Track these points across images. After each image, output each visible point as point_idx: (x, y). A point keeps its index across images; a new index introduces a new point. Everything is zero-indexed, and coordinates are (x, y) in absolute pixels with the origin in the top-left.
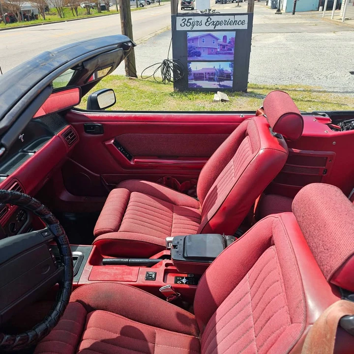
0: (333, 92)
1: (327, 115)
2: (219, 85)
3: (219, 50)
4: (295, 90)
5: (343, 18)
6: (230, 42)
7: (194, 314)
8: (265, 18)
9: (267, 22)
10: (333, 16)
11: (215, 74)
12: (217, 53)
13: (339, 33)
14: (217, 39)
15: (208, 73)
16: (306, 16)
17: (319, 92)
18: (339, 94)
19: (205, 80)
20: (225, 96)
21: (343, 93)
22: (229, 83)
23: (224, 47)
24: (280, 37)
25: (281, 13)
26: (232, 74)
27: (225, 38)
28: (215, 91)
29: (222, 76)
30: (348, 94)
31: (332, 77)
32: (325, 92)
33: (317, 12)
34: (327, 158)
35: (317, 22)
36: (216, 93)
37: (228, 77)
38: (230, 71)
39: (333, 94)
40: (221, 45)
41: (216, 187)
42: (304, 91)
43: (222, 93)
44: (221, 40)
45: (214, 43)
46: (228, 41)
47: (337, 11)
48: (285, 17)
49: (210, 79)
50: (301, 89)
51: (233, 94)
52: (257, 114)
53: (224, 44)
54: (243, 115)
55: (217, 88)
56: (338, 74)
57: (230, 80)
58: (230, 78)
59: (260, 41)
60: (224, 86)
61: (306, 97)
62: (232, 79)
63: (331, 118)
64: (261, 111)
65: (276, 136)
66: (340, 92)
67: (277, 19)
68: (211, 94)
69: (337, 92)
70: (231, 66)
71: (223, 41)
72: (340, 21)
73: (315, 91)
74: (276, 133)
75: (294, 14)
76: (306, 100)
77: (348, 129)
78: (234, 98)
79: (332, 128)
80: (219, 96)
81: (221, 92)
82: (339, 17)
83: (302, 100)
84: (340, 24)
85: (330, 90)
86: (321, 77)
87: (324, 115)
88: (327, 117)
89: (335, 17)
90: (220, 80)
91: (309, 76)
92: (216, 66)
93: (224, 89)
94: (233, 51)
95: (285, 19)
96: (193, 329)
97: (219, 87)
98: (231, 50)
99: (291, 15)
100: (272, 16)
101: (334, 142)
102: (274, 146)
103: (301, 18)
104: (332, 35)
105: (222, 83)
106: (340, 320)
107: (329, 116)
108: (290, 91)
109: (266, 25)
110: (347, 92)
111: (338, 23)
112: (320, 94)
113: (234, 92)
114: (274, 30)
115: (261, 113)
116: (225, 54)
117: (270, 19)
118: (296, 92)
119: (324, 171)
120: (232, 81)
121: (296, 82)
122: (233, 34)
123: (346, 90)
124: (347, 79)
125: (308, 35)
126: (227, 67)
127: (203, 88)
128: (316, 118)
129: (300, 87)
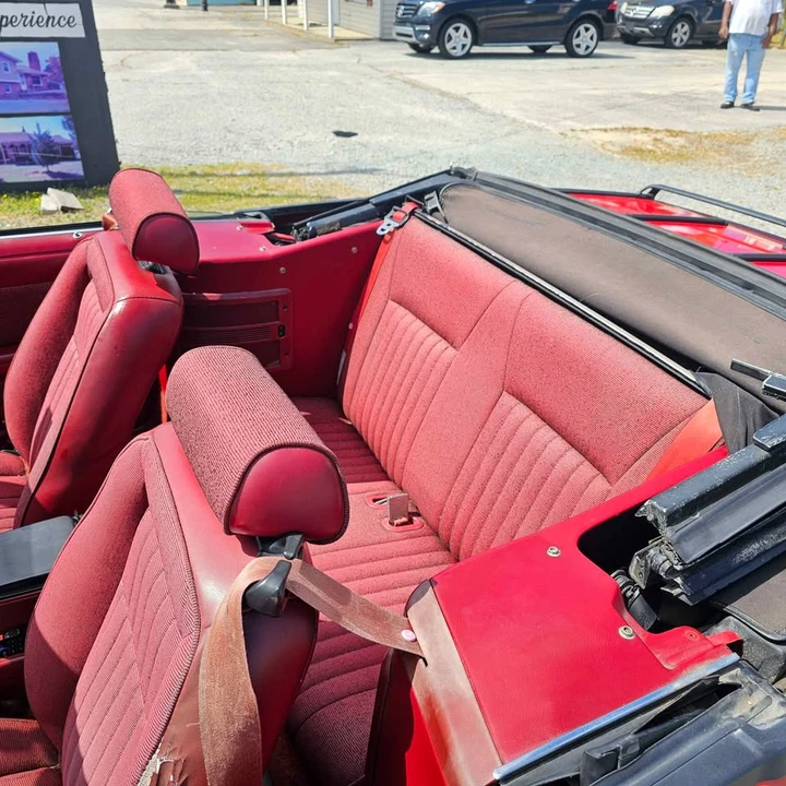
0: (308, 174)
1: (264, 216)
2: (49, 173)
3: (24, 87)
4: (233, 175)
5: (305, 22)
6: (48, 69)
7: (34, 719)
8: (143, 15)
9: (150, 25)
10: (287, 17)
11: (29, 146)
12: (22, 95)
13: (303, 53)
14: (14, 61)
15: (12, 146)
16: (233, 15)
17: (282, 175)
18: (319, 178)
19: (8, 163)
20: (71, 200)
21: (326, 174)
22: (74, 168)
23: (36, 79)
24: (184, 60)
25: (177, 7)
26: (75, 143)
27: (33, 57)
28: (40, 188)
29: (51, 152)
30: (335, 177)
31: (302, 144)
32: (291, 174)
33: (254, 8)
34: (277, 302)
35: (256, 29)
36: (46, 192)
37: (66, 153)
38: (69, 138)
39: (307, 178)
40: (27, 75)
41: (48, 410)
42: (250, 175)
43: (62, 193)
44: (25, 63)
45: (6, 69)
46: (43, 66)
47: (291, 7)
48: (185, 15)
49: (21, 161)
50: (245, 171)
51: (90, 193)
52: (106, 225)
53: (33, 72)
54: (80, 232)
55: (46, 181)
56: (311, 137)
57: (74, 159)
58: (73, 154)
59: (138, 68)
60: (60, 174)
61: (255, 188)
62: (79, 156)
63: (272, 221)
64: (111, 218)
65: (152, 270)
66: (320, 174)
67: (169, 19)
68: (32, 197)
69: (314, 174)
70: (66, 125)
71: (31, 67)
72: (300, 27)
73: (273, 175)
74: (150, 263)
75: (206, 9)
76: (257, 193)
77: (304, 239)
78: (93, 201)
79: (274, 241)
80: (52, 200)
81: (57, 191)
82: (296, 21)
83: (249, 196)
84: (302, 34)
85: (302, 170)
86: (280, 145)
87: (258, 217)
88: (265, 219)
89: (289, 20)
90: (47, 161)
91: (257, 144)
92: (29, 127)
93: (64, 182)
94: (63, 90)
95: (188, 19)
96: (39, 753)
97: (48, 178)
98: (57, 87)
99: (200, 12)
100: (157, 13)
101: (282, 269)
102: (145, 291)
103: (220, 19)
104: (289, 56)
105: (55, 168)
106: (244, 597)
107: (269, 217)
108: (221, 176)
109: (147, 31)
110: (333, 173)
111: (298, 33)
112: (284, 179)
113: (91, 186)
114: (166, 43)
115: (113, 223)
116: (45, 96)
117: (153, 18)
118: (234, 179)
119: (279, 330)
120: (80, 163)
121: (231, 158)
122: (53, 50)
123: (330, 169)
124: (330, 146)
125: (244, 57)
126: (57, 129)
127: (6, 184)
128: (243, 224)
129: (241, 168)
